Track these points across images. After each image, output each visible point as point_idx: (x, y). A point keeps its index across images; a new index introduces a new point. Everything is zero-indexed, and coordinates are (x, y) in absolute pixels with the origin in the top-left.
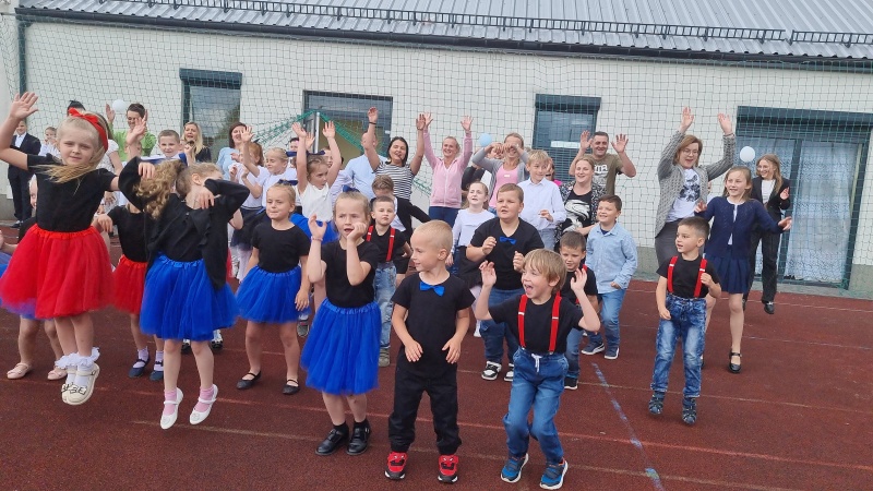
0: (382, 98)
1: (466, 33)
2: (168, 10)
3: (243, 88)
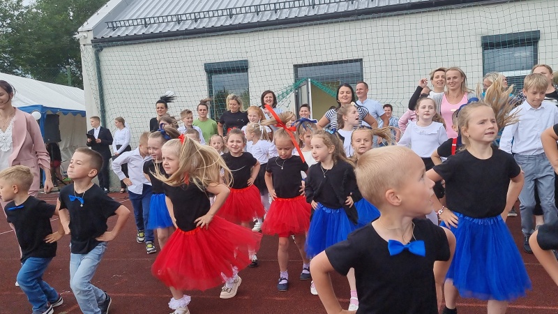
3: (249, 70)
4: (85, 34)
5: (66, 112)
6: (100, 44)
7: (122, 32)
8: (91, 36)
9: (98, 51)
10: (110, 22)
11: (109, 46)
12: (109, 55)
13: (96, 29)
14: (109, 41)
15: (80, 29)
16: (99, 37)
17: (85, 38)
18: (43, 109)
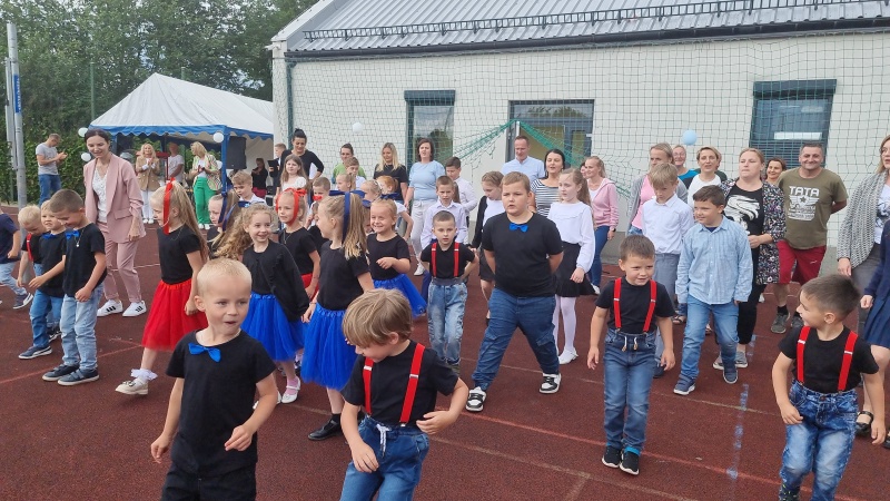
0: (586, 101)
1: (673, 25)
3: (456, 104)
4: (279, 45)
5: (253, 135)
6: (294, 58)
7: (318, 46)
8: (284, 47)
9: (293, 66)
10: (308, 32)
11: (304, 61)
12: (304, 72)
13: (291, 39)
14: (303, 56)
15: (273, 39)
16: (293, 49)
17: (278, 49)
18: (227, 130)
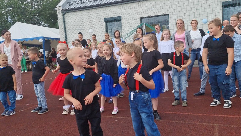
2: (99, 2)
3: (122, 20)
6: (65, 12)
7: (73, 7)
10: (68, 3)
11: (68, 12)
12: (68, 16)
15: (57, 6)
16: (64, 9)
17: (59, 9)
18: (44, 38)
